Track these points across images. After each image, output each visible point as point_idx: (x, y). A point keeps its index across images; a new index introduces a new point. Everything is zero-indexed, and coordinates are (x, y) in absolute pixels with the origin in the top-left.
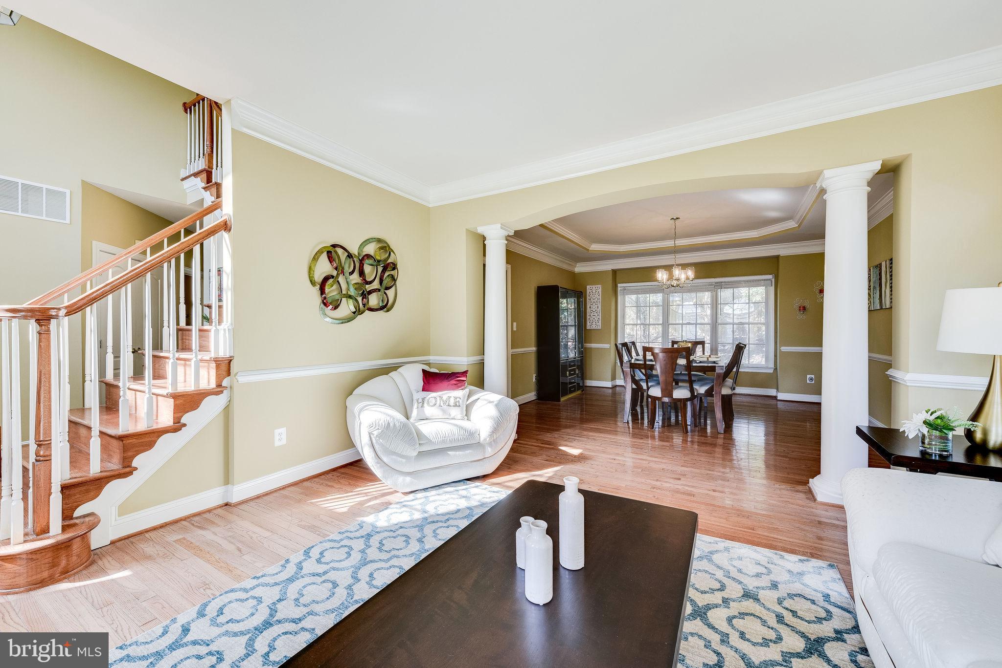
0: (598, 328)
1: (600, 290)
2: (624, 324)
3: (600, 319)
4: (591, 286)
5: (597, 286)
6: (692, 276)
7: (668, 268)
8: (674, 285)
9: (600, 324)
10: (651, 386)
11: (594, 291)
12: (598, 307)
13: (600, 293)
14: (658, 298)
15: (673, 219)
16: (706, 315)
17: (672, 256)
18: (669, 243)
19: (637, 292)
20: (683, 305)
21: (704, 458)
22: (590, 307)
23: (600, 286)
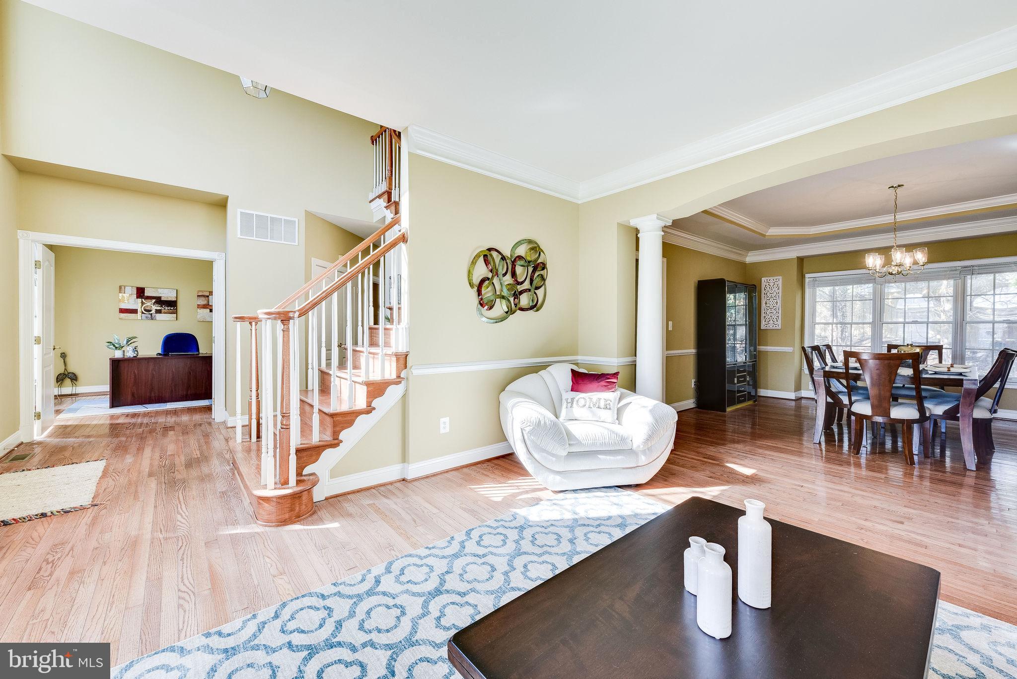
0: (777, 328)
1: (780, 283)
2: (814, 324)
3: (780, 317)
4: (768, 279)
5: (776, 278)
6: (924, 259)
7: (885, 251)
8: (894, 272)
9: (779, 322)
10: (856, 401)
11: (772, 284)
12: (777, 303)
13: (780, 286)
14: (866, 289)
15: (893, 187)
16: (944, 311)
17: (892, 235)
18: (888, 219)
19: (833, 283)
20: (905, 299)
21: (941, 500)
22: (766, 303)
23: (780, 278)
